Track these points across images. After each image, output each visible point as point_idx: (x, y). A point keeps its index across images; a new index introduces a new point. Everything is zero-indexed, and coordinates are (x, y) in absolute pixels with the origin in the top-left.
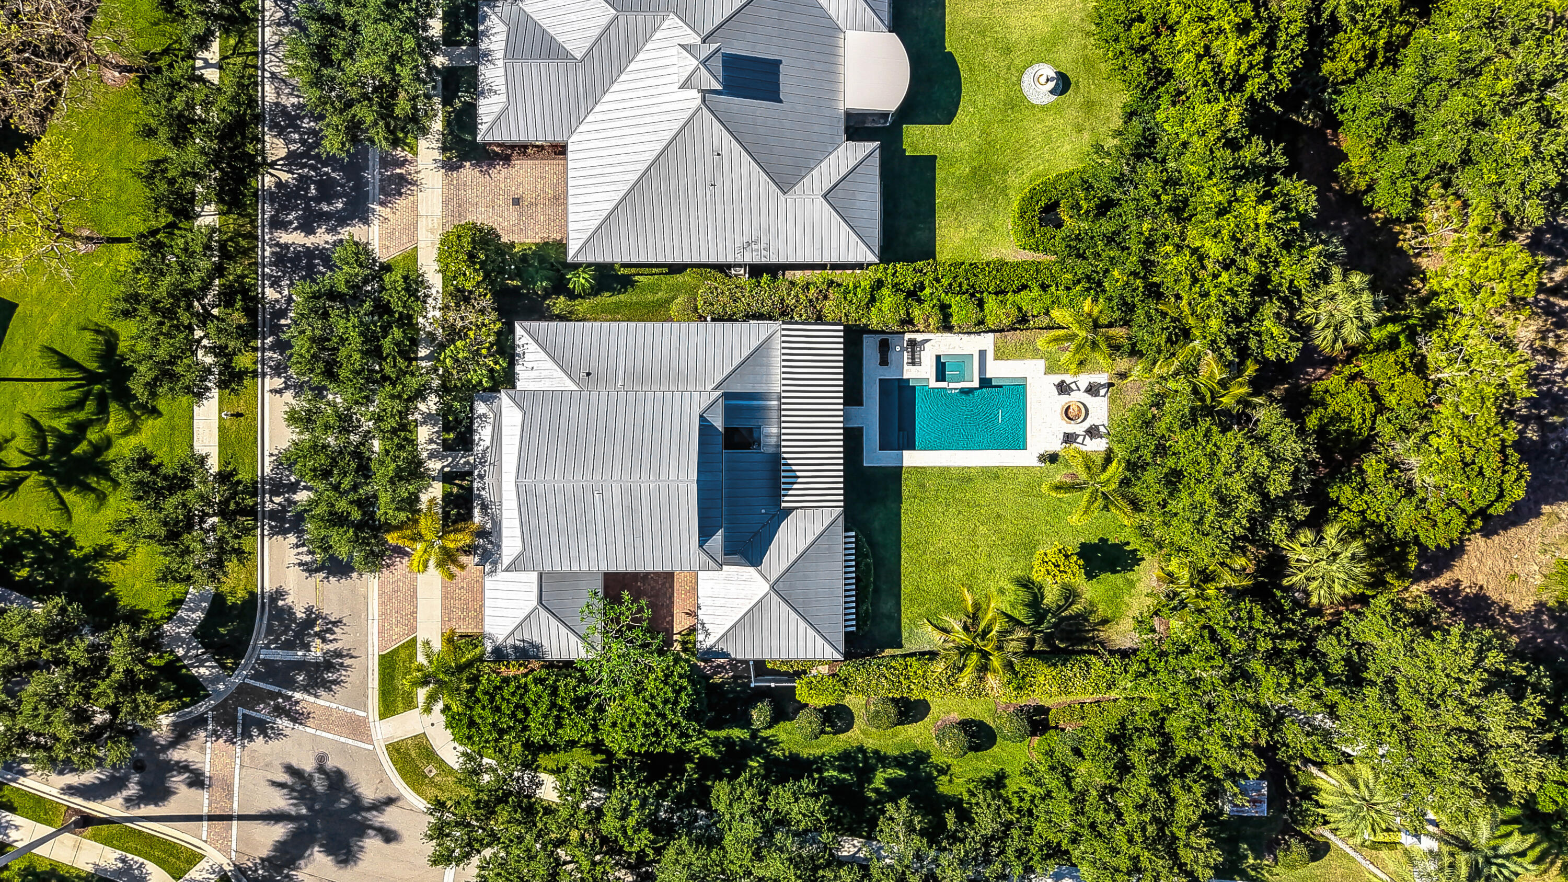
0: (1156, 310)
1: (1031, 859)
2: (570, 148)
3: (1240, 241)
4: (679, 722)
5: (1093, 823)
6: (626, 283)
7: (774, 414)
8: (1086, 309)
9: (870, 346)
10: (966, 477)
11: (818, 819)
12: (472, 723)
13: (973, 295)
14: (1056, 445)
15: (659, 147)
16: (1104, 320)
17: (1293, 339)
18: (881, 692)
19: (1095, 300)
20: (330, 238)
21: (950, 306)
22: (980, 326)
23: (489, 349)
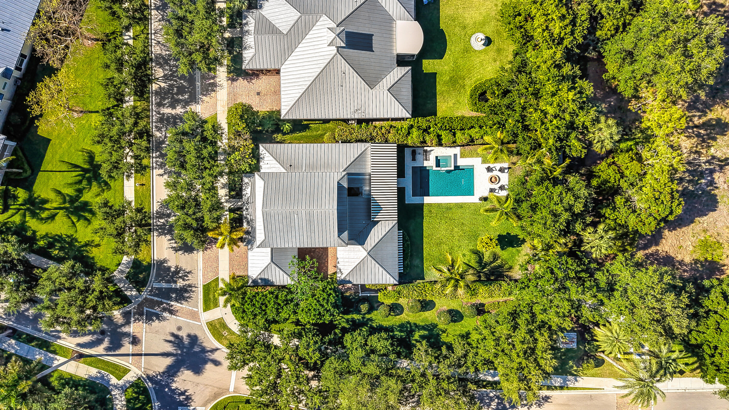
0: (527, 136)
1: (477, 365)
2: (282, 71)
3: (561, 107)
4: (330, 310)
5: (503, 349)
6: (306, 127)
7: (368, 182)
8: (498, 136)
9: (408, 153)
10: (449, 207)
11: (389, 349)
12: (244, 311)
13: (451, 131)
14: (486, 194)
15: (319, 70)
16: (506, 140)
17: (583, 148)
18: (414, 297)
19: (502, 132)
20: (183, 110)
21: (441, 135)
22: (454, 144)
23: (249, 155)
